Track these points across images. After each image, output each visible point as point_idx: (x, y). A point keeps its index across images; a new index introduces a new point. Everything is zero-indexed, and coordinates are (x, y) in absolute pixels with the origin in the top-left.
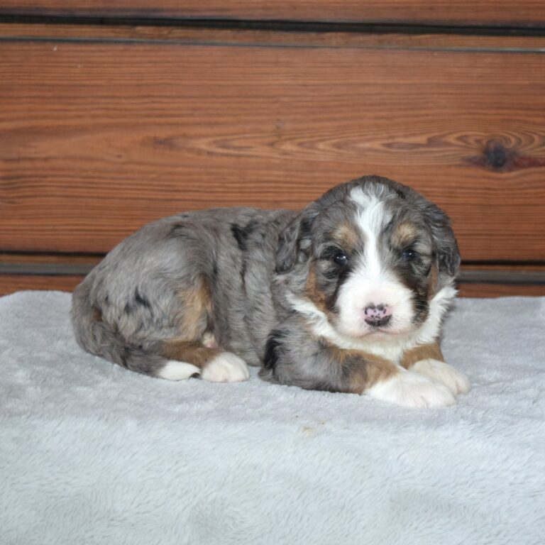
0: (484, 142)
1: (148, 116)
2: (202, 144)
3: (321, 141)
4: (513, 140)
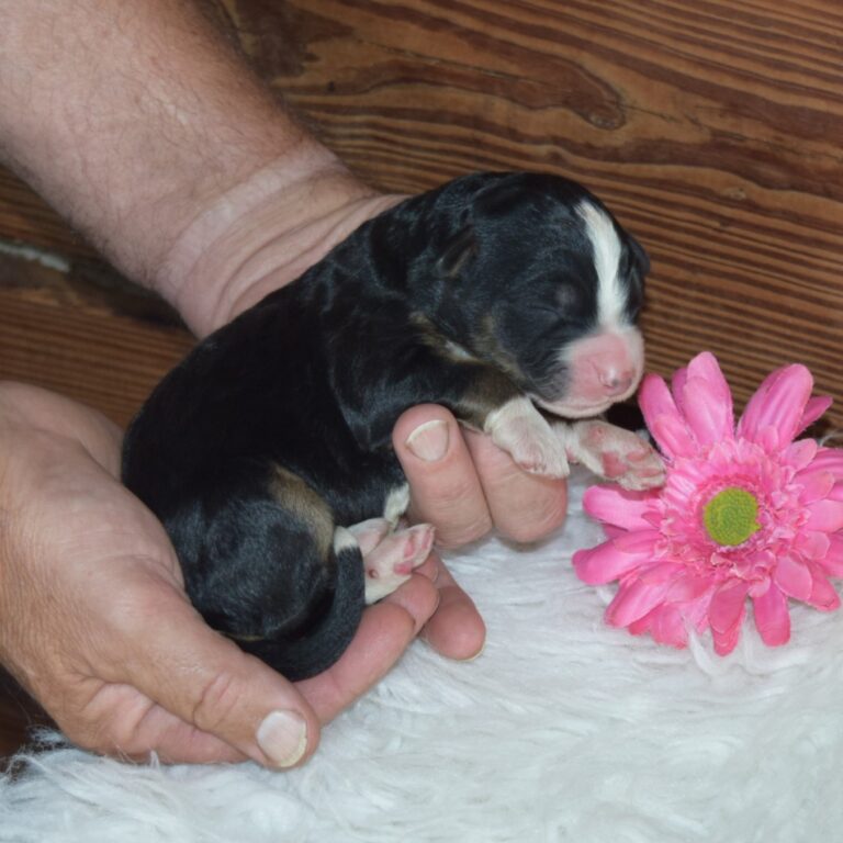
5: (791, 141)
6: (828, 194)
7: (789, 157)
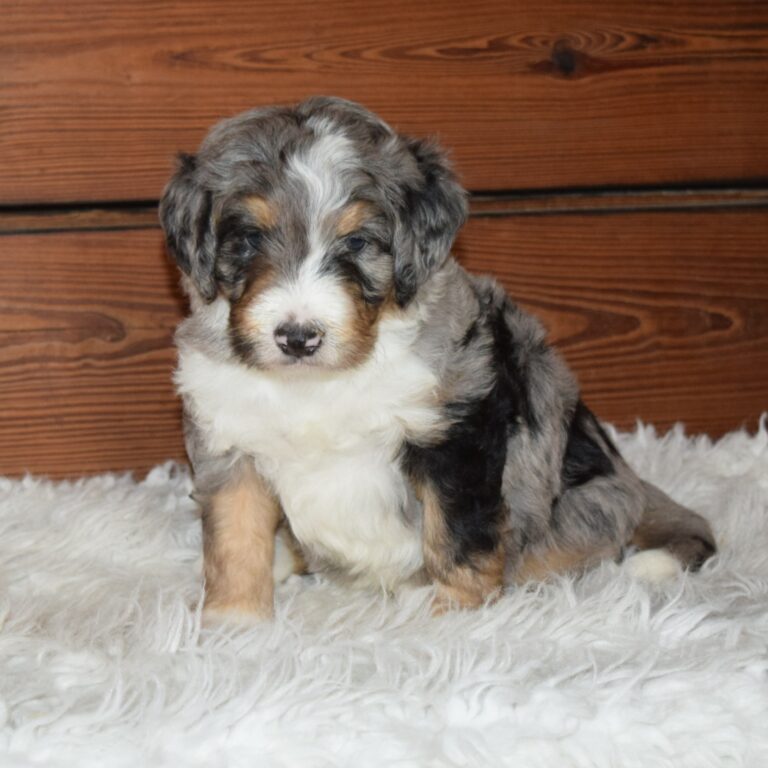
0: (552, 44)
1: (162, 25)
2: (228, 58)
3: (369, 48)
4: (583, 40)
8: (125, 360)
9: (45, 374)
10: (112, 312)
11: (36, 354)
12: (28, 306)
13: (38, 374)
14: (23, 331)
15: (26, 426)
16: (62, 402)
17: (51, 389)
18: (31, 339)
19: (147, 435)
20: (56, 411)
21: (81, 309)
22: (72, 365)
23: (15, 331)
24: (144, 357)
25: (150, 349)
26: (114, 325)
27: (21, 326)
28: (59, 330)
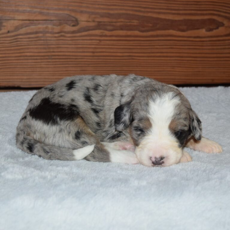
5: (114, 20)
6: (122, 29)
7: (114, 24)
8: (78, 34)
9: (45, 39)
10: (73, 14)
11: (41, 30)
12: (38, 10)
13: (42, 39)
14: (36, 20)
15: (36, 59)
16: (52, 50)
17: (48, 45)
18: (39, 24)
19: (87, 65)
20: (49, 54)
21: (61, 12)
22: (57, 35)
23: (33, 20)
24: (86, 33)
25: (89, 30)
26: (74, 19)
27: (35, 18)
28: (51, 20)
